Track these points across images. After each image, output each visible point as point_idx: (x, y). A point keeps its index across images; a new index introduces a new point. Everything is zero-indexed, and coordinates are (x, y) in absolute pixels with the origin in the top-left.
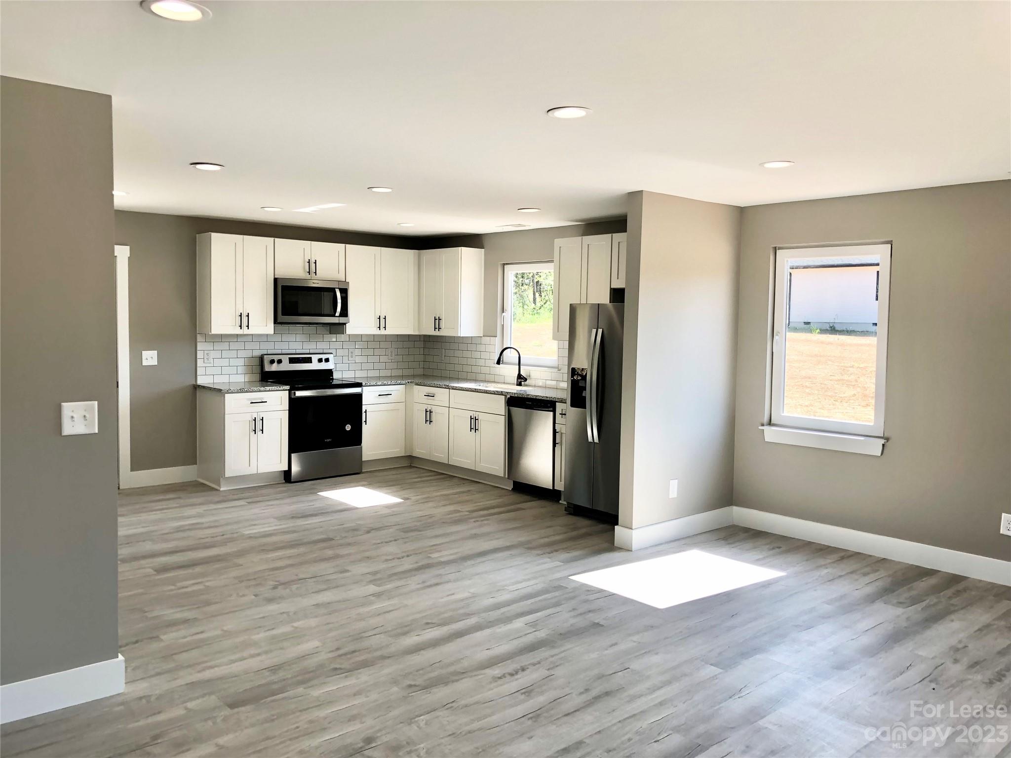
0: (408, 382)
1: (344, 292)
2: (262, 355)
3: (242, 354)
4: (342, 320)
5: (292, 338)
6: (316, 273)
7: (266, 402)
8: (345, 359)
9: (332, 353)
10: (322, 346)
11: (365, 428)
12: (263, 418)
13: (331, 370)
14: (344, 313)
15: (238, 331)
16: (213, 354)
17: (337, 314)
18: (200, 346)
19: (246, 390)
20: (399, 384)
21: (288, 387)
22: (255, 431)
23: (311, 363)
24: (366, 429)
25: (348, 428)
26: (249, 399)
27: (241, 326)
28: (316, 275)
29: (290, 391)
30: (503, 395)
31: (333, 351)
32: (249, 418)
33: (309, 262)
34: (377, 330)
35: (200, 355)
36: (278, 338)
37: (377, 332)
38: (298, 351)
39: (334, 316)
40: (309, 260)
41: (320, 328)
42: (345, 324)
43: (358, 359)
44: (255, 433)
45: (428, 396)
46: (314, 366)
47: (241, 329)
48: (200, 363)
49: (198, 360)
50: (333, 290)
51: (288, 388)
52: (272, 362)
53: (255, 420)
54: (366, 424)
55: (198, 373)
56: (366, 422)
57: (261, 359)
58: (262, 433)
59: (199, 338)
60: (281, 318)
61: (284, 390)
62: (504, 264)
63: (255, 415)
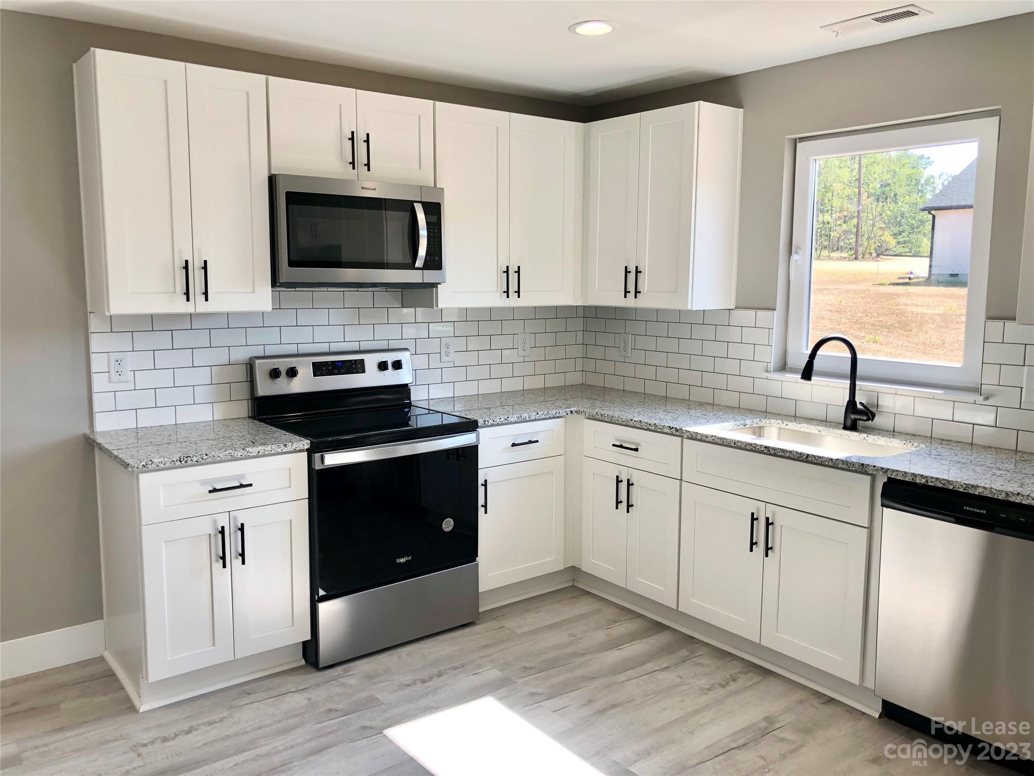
0: (571, 412)
1: (434, 210)
2: (251, 359)
3: (201, 357)
4: (430, 276)
5: (321, 317)
6: (368, 165)
7: (251, 485)
8: (434, 358)
9: (406, 349)
10: (386, 334)
11: (483, 520)
12: (242, 525)
13: (406, 385)
14: (435, 261)
15: (180, 306)
16: (131, 361)
17: (419, 263)
18: (96, 342)
19: (195, 459)
20: (554, 418)
21: (306, 444)
22: (223, 558)
23: (364, 371)
24: (486, 524)
25: (448, 525)
26: (203, 483)
27: (187, 294)
28: (369, 170)
29: (310, 452)
30: (866, 473)
31: (410, 345)
32: (207, 528)
33: (352, 139)
34: (501, 296)
35: (98, 363)
36: (288, 317)
37: (499, 301)
38: (335, 347)
39: (412, 266)
40: (353, 133)
41: (380, 294)
42: (434, 285)
43: (461, 359)
44: (224, 566)
45: (621, 446)
46: (371, 378)
47: (188, 300)
48: (99, 383)
49: (95, 378)
50: (408, 207)
51: (307, 447)
52: (275, 374)
53: (222, 532)
54: (486, 512)
55: (96, 408)
56: (485, 506)
57: (250, 366)
58: (243, 563)
59: (94, 323)
60: (287, 273)
61: (295, 451)
62: (795, 140)
63: (223, 521)
